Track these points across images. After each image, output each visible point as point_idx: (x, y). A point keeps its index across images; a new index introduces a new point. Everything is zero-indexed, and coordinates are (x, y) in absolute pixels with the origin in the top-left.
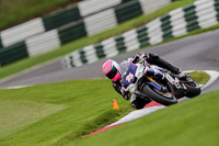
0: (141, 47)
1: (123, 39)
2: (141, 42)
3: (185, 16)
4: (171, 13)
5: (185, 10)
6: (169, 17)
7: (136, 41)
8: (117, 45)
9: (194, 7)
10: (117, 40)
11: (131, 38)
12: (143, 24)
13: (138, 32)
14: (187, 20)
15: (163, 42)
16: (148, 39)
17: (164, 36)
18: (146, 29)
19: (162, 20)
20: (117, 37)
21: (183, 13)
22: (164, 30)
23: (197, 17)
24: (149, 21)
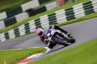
0: (16, 37)
1: (8, 33)
2: (16, 35)
3: (35, 23)
4: (29, 22)
5: (35, 21)
6: (28, 24)
7: (14, 34)
8: (5, 36)
9: (39, 19)
10: (5, 34)
11: (11, 33)
12: (17, 27)
13: (15, 30)
14: (36, 25)
15: (26, 35)
16: (19, 33)
17: (26, 32)
18: (18, 29)
19: (25, 25)
20: (5, 33)
21: (34, 22)
22: (26, 30)
23: (40, 24)
24: (19, 26)
